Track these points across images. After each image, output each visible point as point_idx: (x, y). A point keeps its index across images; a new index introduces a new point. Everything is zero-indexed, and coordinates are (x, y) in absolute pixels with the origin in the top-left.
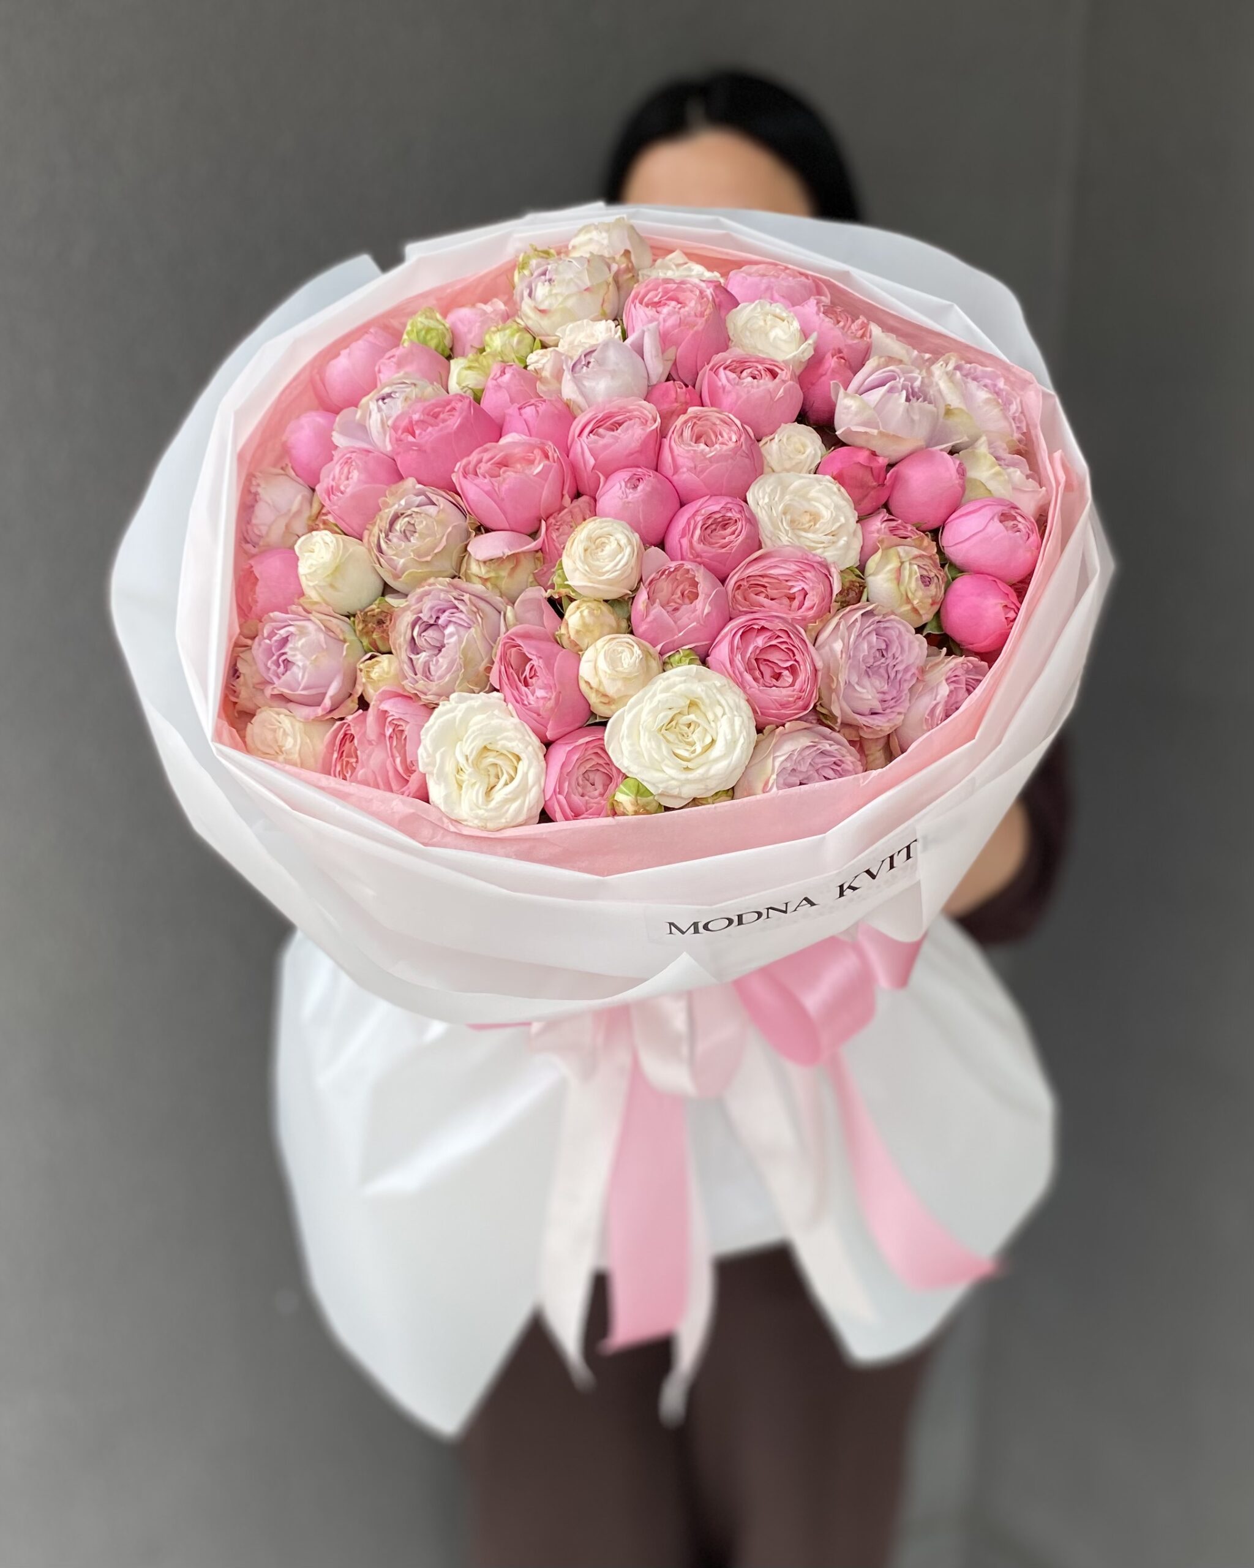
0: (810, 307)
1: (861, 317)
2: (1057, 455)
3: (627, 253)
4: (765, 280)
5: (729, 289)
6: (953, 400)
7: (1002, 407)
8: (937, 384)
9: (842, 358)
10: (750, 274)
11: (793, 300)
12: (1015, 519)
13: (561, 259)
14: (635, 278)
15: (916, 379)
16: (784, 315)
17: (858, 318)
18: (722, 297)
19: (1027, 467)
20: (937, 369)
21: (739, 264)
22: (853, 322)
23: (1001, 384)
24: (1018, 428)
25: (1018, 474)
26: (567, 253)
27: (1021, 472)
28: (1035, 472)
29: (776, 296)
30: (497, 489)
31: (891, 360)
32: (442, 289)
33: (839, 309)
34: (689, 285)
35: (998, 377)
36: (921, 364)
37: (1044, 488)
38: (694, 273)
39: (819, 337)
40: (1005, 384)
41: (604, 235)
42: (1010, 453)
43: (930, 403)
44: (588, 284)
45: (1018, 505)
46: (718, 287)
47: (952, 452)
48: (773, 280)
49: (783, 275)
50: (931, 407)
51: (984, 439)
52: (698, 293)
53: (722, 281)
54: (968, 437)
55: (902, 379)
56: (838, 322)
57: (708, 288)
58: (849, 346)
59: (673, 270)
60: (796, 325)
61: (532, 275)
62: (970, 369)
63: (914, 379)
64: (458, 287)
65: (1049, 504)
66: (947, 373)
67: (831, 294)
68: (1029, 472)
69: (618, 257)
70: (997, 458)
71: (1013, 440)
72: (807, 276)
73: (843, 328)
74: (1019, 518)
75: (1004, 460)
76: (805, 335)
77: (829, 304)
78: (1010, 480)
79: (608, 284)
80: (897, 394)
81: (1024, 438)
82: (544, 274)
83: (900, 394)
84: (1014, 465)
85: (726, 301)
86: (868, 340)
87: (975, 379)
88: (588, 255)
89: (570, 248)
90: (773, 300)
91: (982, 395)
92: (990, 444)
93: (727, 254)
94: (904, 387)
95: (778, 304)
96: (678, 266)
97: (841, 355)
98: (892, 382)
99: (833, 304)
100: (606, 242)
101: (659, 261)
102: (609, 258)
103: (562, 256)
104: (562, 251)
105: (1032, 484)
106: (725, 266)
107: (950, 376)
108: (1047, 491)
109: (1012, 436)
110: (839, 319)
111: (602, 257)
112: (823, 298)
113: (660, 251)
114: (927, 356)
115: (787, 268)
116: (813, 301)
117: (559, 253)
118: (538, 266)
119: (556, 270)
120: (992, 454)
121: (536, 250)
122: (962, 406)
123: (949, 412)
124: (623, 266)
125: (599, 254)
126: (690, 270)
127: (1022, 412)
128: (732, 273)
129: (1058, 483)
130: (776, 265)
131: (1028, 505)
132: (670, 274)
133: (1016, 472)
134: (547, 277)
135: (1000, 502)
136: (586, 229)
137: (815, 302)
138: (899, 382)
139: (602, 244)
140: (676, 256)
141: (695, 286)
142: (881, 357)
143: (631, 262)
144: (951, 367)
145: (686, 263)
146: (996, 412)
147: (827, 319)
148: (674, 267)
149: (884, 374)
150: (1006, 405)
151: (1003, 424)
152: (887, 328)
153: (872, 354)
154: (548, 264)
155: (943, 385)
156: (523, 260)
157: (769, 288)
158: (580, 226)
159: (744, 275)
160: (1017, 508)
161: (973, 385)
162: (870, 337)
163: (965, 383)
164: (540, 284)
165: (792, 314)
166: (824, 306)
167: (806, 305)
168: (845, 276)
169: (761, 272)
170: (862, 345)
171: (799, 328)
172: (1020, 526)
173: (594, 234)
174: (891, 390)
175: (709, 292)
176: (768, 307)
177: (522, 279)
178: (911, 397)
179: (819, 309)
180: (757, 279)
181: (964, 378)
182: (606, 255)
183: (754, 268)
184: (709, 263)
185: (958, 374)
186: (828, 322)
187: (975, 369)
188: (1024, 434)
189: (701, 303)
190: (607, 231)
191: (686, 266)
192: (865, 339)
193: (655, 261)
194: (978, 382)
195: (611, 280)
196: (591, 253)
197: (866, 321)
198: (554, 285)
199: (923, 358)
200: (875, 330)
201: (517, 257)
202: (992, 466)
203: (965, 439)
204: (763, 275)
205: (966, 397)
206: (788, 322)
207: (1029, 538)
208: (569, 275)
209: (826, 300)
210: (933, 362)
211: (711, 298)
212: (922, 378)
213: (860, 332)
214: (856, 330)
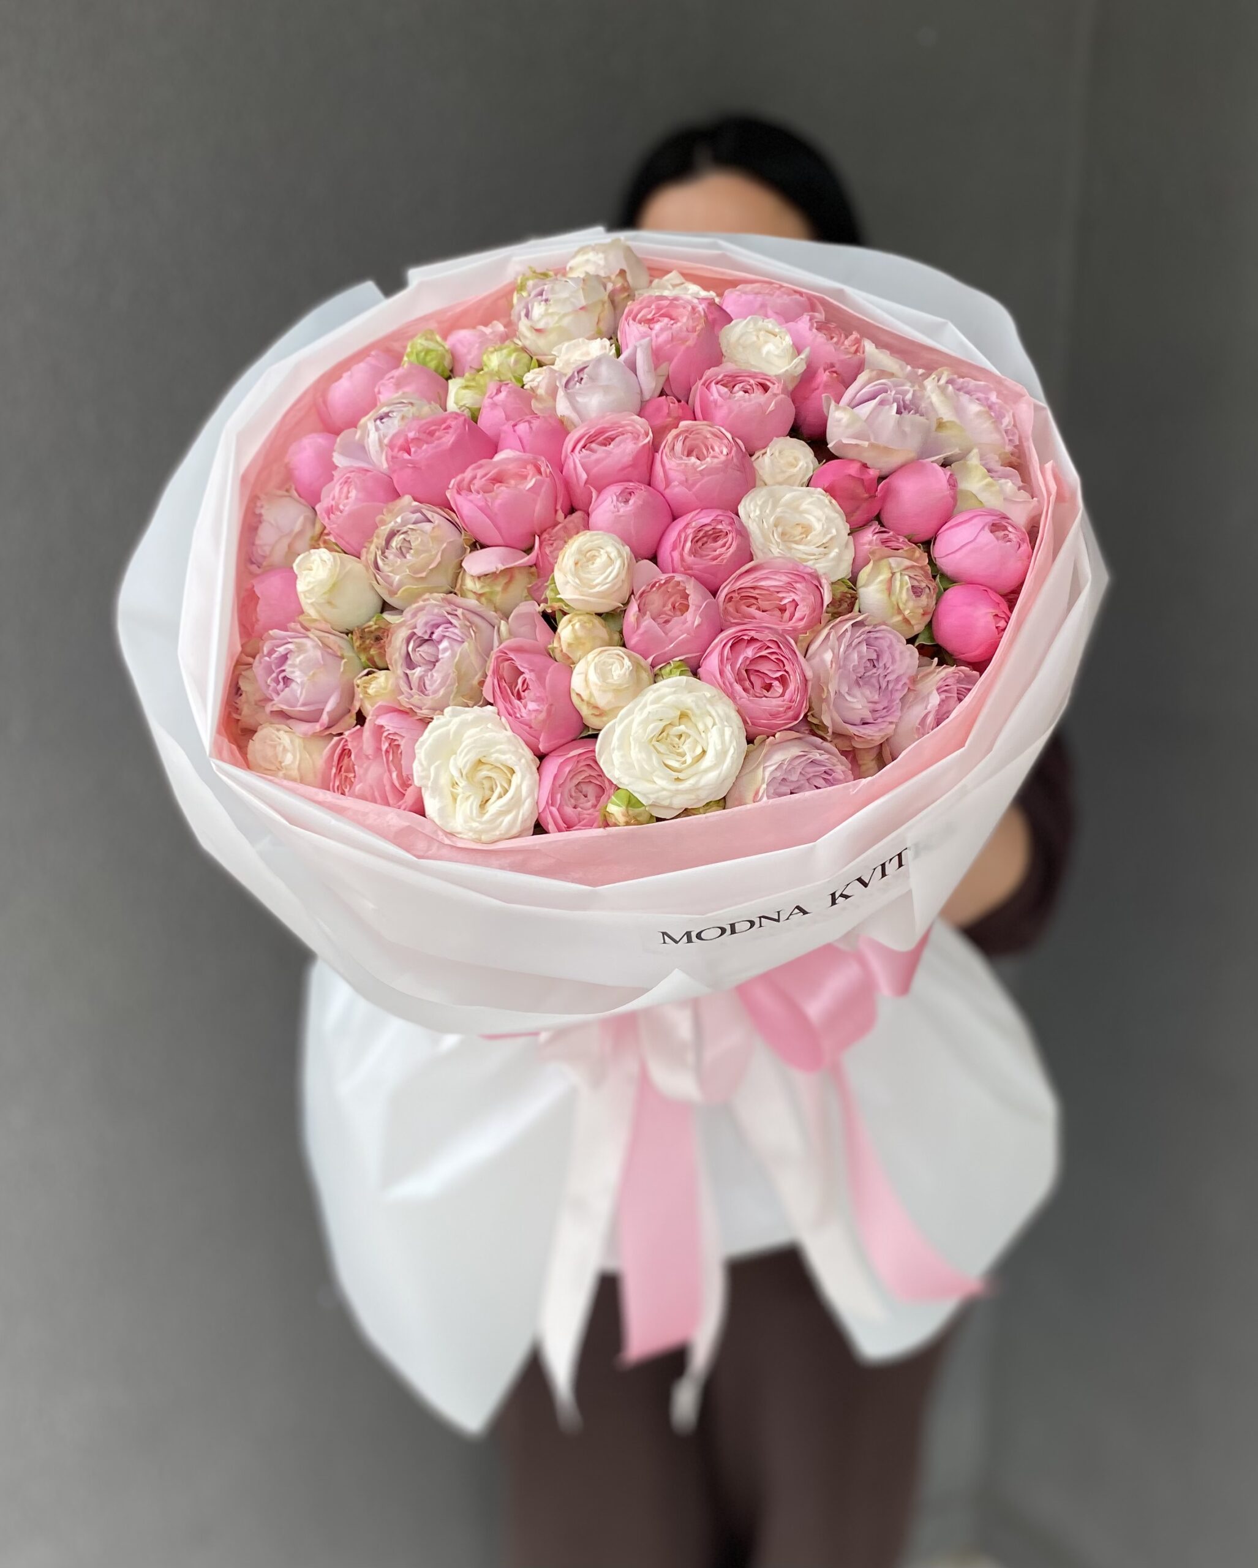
0: (803, 324)
1: (854, 333)
2: (1049, 466)
3: (622, 273)
4: (759, 299)
5: (724, 307)
6: (945, 413)
7: (993, 420)
8: (929, 397)
9: (835, 372)
10: (745, 293)
11: (787, 317)
12: (1005, 529)
13: (557, 279)
14: (631, 297)
15: (907, 392)
16: (777, 330)
17: (851, 334)
18: (716, 314)
19: (1020, 479)
20: (930, 384)
21: (734, 283)
22: (846, 337)
23: (993, 398)
24: (1010, 440)
25: (1009, 486)
26: (564, 275)
27: (1013, 483)
28: (1026, 482)
29: (770, 312)
30: (490, 504)
31: (882, 373)
32: (443, 312)
33: (832, 325)
34: (681, 301)
35: (991, 390)
36: (914, 379)
37: (1035, 499)
38: (690, 292)
39: (812, 352)
40: (997, 398)
41: (601, 255)
42: (1002, 465)
43: (922, 415)
44: (583, 303)
45: (1009, 515)
46: (711, 303)
47: (945, 465)
48: (767, 297)
49: (778, 292)
50: (922, 419)
51: (975, 451)
52: (690, 308)
53: (717, 300)
54: (960, 450)
55: (893, 392)
56: (832, 338)
57: (700, 304)
58: (842, 362)
59: (669, 290)
60: (788, 340)
61: (529, 295)
62: (963, 382)
63: (906, 392)
64: (459, 309)
65: (1040, 515)
66: (939, 387)
67: (825, 311)
68: (1021, 484)
69: (613, 277)
70: (989, 471)
71: (1006, 453)
72: (801, 294)
73: (837, 343)
74: (1010, 529)
75: (996, 472)
76: (798, 349)
77: (824, 320)
78: (1002, 491)
79: (603, 303)
80: (887, 407)
81: (1017, 450)
82: (541, 294)
83: (891, 407)
84: (1006, 477)
85: (719, 318)
86: (862, 355)
87: (968, 393)
88: (582, 276)
89: (568, 269)
90: (766, 316)
91: (974, 408)
92: (982, 457)
93: (723, 273)
94: (895, 400)
95: (771, 319)
96: (674, 286)
97: (834, 369)
98: (883, 395)
99: (828, 320)
100: (602, 263)
101: (656, 281)
102: (604, 278)
103: (559, 276)
104: (561, 271)
105: (1024, 495)
106: (721, 285)
107: (942, 390)
108: (1038, 501)
109: (1004, 448)
110: (834, 335)
111: (598, 277)
112: (816, 314)
113: (657, 271)
114: (921, 371)
115: (781, 286)
116: (806, 317)
117: (556, 274)
118: (535, 286)
119: (552, 290)
120: (983, 465)
121: (534, 272)
122: (953, 419)
123: (941, 425)
124: (619, 285)
125: (596, 274)
126: (687, 289)
127: (1015, 426)
128: (727, 292)
129: (1049, 494)
130: (771, 283)
131: (1019, 516)
132: (666, 293)
133: (1008, 482)
134: (544, 297)
135: (991, 512)
136: (582, 250)
137: (808, 318)
138: (891, 395)
139: (599, 265)
140: (673, 277)
141: (689, 302)
142: (873, 370)
143: (627, 281)
144: (943, 381)
145: (682, 284)
146: (987, 425)
147: (820, 335)
148: (670, 287)
149: (877, 387)
150: (998, 419)
151: (996, 437)
152: (880, 344)
153: (865, 367)
154: (545, 284)
155: (935, 398)
156: (521, 283)
157: (763, 306)
158: (576, 249)
159: (738, 293)
160: (1008, 519)
161: (964, 398)
162: (864, 352)
163: (957, 396)
164: (536, 304)
165: (784, 330)
166: (816, 322)
167: (799, 322)
168: (839, 294)
169: (756, 290)
170: (856, 359)
171: (791, 343)
172: (1011, 536)
173: (591, 256)
174: (882, 403)
175: (701, 308)
176: (760, 323)
177: (521, 298)
178: (903, 410)
179: (812, 326)
180: (751, 297)
181: (957, 392)
182: (602, 274)
183: (749, 287)
184: (705, 283)
185: (950, 387)
186: (821, 338)
187: (968, 383)
188: (1016, 447)
189: (693, 319)
190: (604, 252)
191: (683, 286)
192: (858, 354)
193: (651, 282)
194: (971, 395)
195: (606, 298)
196: (587, 273)
197: (859, 336)
198: (550, 305)
199: (916, 373)
200: (869, 347)
201: (516, 279)
202: (984, 477)
203: (957, 451)
204: (757, 293)
205: (958, 410)
206: (781, 337)
207: (1019, 547)
208: (564, 295)
209: (820, 316)
210: (926, 376)
211: (703, 313)
212: (914, 391)
213: (854, 348)
214: (849, 346)
